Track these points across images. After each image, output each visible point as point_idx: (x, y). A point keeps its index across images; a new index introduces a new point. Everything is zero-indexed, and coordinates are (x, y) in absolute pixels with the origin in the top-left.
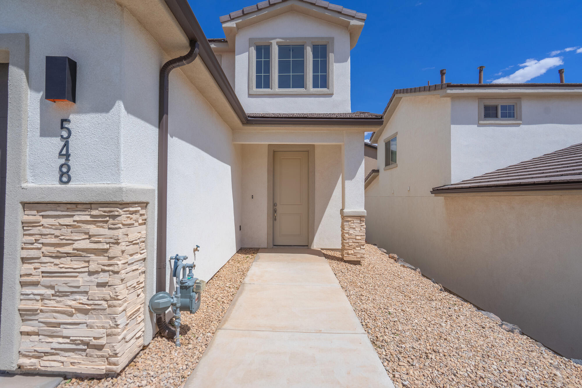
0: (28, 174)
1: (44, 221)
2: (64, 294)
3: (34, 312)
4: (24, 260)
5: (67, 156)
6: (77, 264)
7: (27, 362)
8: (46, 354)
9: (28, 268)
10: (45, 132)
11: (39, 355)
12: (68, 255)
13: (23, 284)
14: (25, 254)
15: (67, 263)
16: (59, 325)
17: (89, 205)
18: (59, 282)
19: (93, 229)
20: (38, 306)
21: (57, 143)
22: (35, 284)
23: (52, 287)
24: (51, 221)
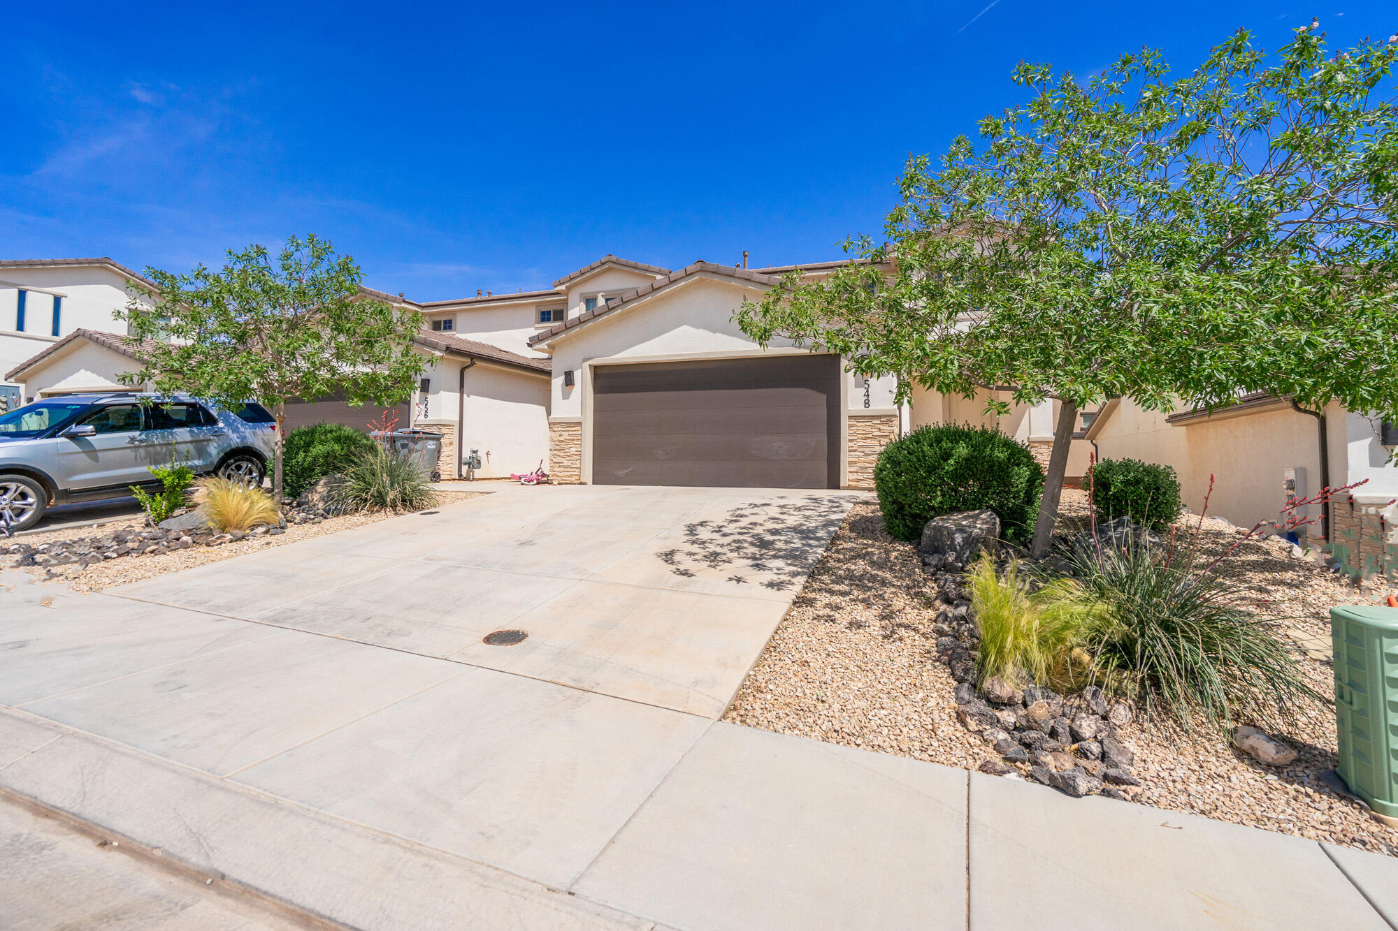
0: (850, 404)
1: (858, 424)
2: (869, 455)
3: (855, 462)
4: (850, 441)
5: (868, 395)
6: (874, 442)
7: (853, 484)
8: (861, 480)
9: (851, 444)
10: (857, 386)
11: (858, 480)
12: (870, 438)
13: (850, 451)
14: (850, 438)
15: (869, 441)
16: (866, 468)
17: (879, 417)
18: (867, 451)
19: (881, 427)
20: (856, 460)
21: (863, 391)
22: (855, 451)
23: (863, 452)
24: (861, 424)
